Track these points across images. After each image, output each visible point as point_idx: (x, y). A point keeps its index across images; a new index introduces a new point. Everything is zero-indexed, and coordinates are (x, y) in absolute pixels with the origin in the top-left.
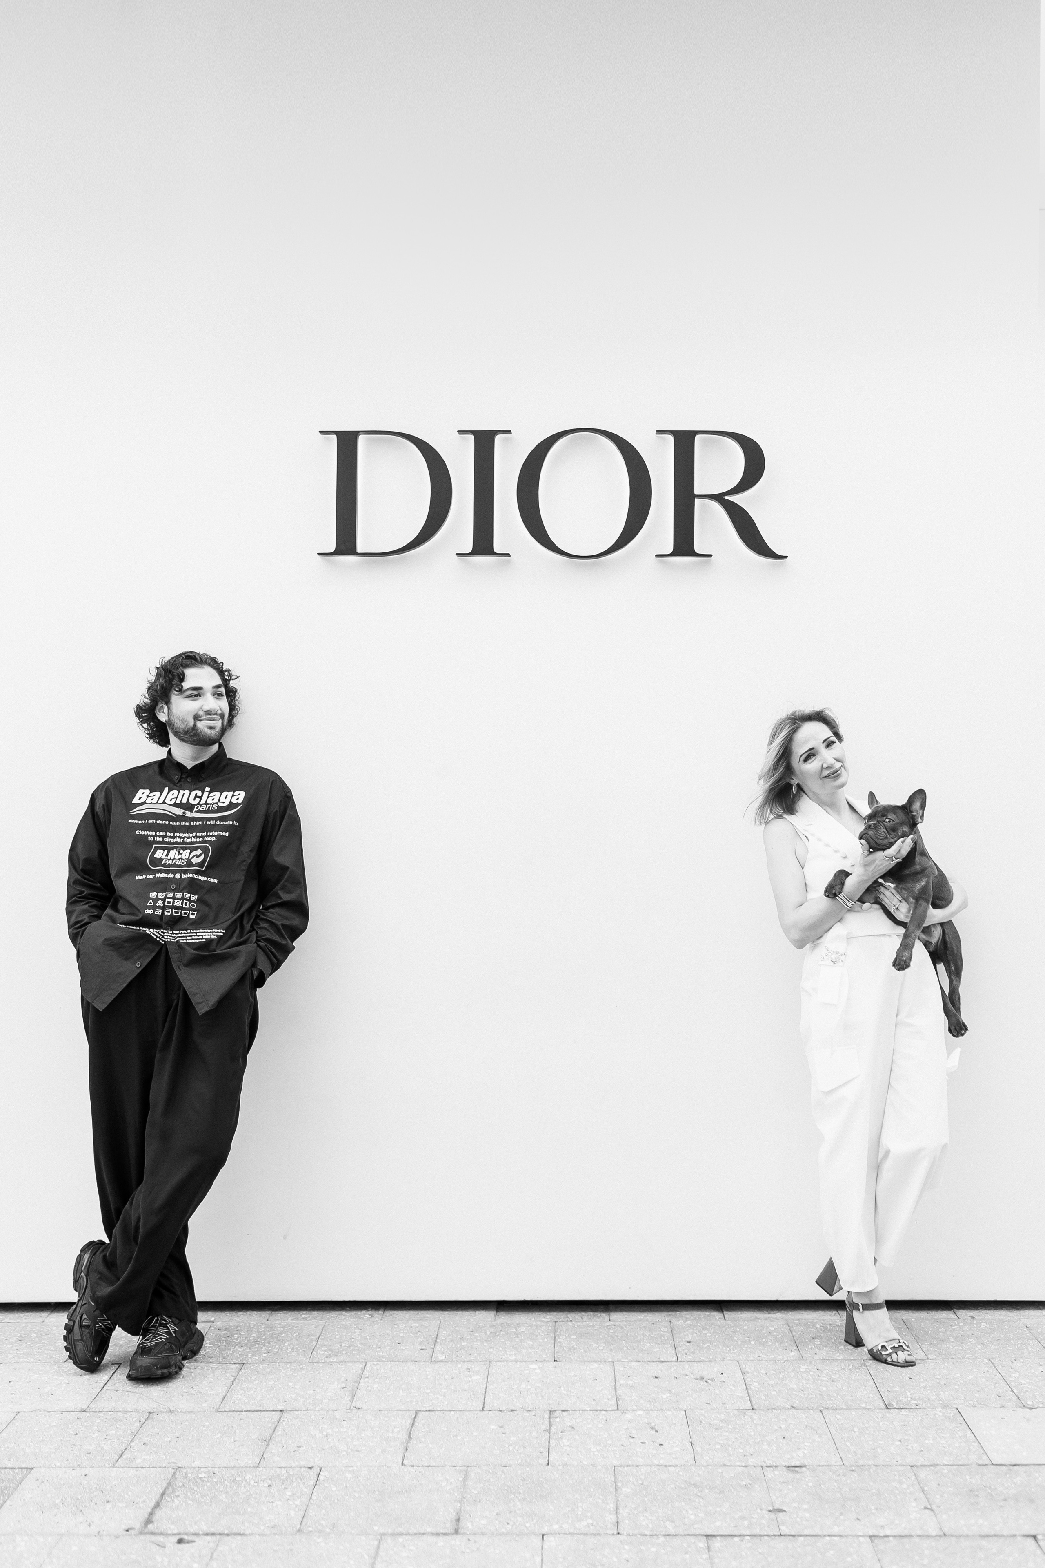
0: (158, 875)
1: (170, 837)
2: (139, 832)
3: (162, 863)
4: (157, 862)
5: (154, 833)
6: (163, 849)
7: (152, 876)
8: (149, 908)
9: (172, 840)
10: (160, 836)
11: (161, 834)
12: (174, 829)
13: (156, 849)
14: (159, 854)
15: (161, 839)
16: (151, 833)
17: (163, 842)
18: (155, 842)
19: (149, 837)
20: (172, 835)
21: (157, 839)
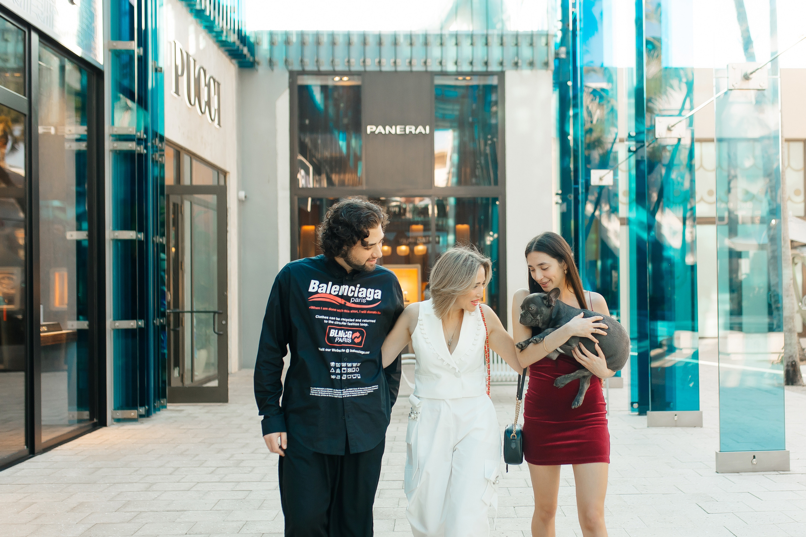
0: (333, 350)
1: (338, 321)
2: (317, 317)
3: (336, 341)
4: (332, 340)
5: (327, 318)
6: (335, 329)
7: (329, 350)
8: (333, 374)
9: (340, 323)
10: (332, 320)
11: (332, 318)
12: (341, 315)
13: (330, 329)
14: (333, 333)
15: (333, 322)
16: (325, 318)
17: (333, 324)
18: (328, 324)
19: (325, 321)
20: (339, 319)
21: (330, 322)
